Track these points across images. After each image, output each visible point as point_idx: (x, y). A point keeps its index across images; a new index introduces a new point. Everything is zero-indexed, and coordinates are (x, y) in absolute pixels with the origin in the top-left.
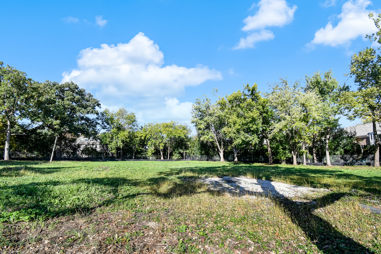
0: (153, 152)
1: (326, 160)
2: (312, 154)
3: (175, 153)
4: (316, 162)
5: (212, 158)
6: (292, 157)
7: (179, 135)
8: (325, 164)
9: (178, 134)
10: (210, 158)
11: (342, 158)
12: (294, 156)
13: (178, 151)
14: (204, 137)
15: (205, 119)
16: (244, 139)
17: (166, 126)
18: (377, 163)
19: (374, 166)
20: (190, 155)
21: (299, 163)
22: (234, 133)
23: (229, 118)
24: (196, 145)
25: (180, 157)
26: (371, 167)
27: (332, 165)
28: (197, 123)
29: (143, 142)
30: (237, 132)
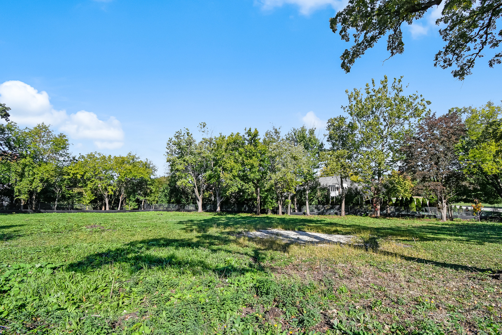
0: (93, 198)
1: (306, 209)
2: (294, 204)
3: (130, 200)
4: (296, 211)
5: (184, 208)
6: (279, 207)
7: (142, 176)
8: (305, 214)
9: (140, 174)
10: (181, 207)
11: (316, 208)
12: (279, 205)
13: (135, 197)
14: (182, 181)
15: (187, 158)
16: (240, 186)
17: (121, 161)
18: (343, 213)
19: (341, 215)
20: (152, 204)
21: (283, 213)
22: (231, 180)
23: (226, 162)
24: (161, 190)
25: (136, 207)
26: (339, 216)
27: (310, 214)
28: (174, 162)
29: (74, 183)
30: (234, 178)
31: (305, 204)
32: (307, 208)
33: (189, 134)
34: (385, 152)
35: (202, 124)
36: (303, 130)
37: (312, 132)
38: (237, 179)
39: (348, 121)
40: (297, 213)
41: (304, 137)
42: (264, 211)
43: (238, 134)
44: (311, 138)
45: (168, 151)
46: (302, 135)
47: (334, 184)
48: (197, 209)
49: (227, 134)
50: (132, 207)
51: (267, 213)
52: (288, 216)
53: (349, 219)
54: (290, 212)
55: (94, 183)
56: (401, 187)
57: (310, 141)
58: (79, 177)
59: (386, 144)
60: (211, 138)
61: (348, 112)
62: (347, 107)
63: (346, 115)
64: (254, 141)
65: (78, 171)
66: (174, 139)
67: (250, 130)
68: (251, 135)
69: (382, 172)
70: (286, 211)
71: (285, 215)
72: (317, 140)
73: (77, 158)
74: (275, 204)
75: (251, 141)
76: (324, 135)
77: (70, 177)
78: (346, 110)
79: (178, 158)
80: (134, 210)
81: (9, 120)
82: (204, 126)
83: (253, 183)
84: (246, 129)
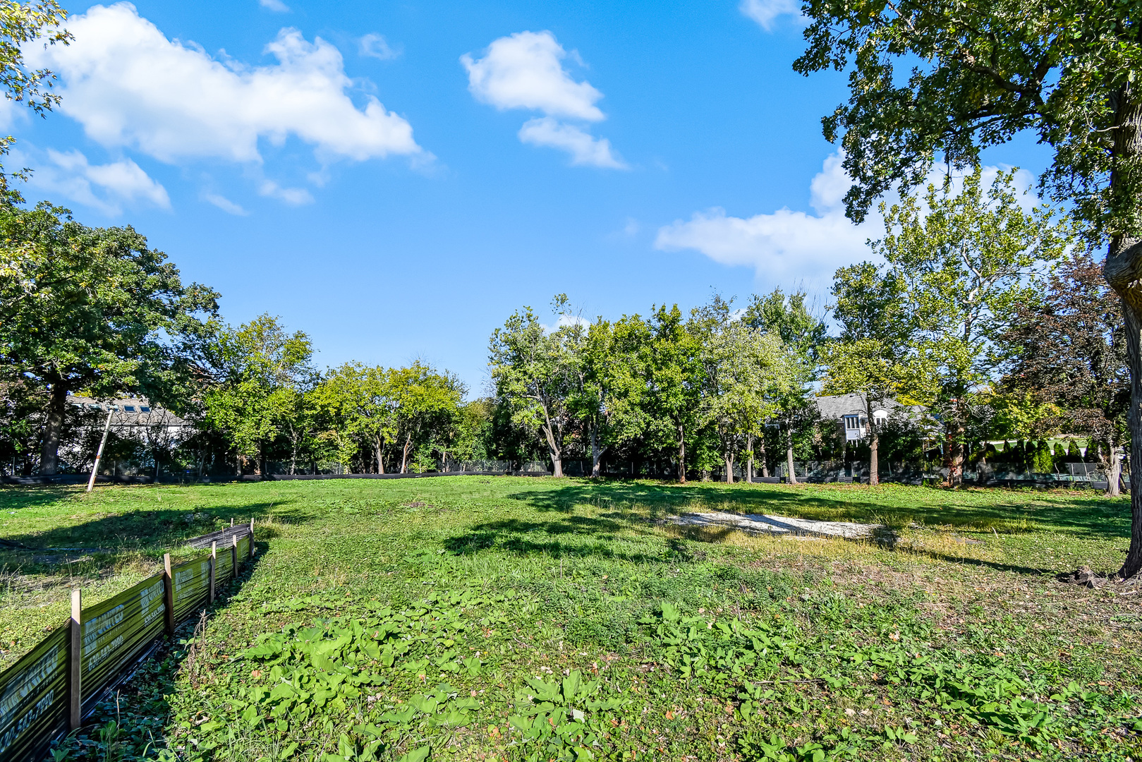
0: (356, 452)
1: (788, 470)
2: (760, 460)
3: (421, 453)
4: (766, 475)
5: (520, 468)
6: (726, 465)
7: (442, 405)
8: (784, 480)
9: (439, 403)
10: (514, 466)
12: (728, 462)
13: (428, 448)
14: (522, 415)
15: (530, 368)
16: (643, 425)
17: (403, 381)
18: (874, 477)
19: (868, 484)
20: (460, 461)
21: (736, 479)
22: (626, 412)
23: (614, 377)
24: (476, 433)
25: (433, 467)
26: (865, 485)
27: (798, 481)
28: (507, 378)
29: (322, 421)
30: (632, 409)
31: (784, 458)
32: (789, 468)
33: (532, 318)
34: (973, 341)
35: (559, 298)
36: (776, 299)
37: (797, 302)
38: (637, 409)
39: (883, 273)
40: (766, 478)
41: (779, 315)
42: (694, 476)
43: (636, 317)
44: (796, 317)
45: (493, 355)
46: (773, 310)
47: (856, 412)
48: (551, 469)
49: (613, 318)
50: (425, 468)
51: (699, 480)
52: (748, 485)
53: (888, 492)
54: (752, 476)
55: (358, 423)
56: (1028, 413)
57: (792, 321)
58: (332, 412)
59: (976, 322)
60: (576, 326)
61: (883, 255)
62: (879, 241)
63: (878, 260)
64: (672, 331)
65: (330, 401)
66: (504, 329)
67: (663, 310)
68: (663, 320)
69: (965, 386)
70: (743, 475)
71: (741, 482)
72: (807, 319)
73: (323, 375)
74: (719, 460)
75: (665, 330)
76: (825, 307)
77: (315, 412)
78: (878, 248)
79: (514, 368)
80: (430, 474)
81: (218, 315)
82: (563, 301)
83: (672, 417)
84: (655, 307)
